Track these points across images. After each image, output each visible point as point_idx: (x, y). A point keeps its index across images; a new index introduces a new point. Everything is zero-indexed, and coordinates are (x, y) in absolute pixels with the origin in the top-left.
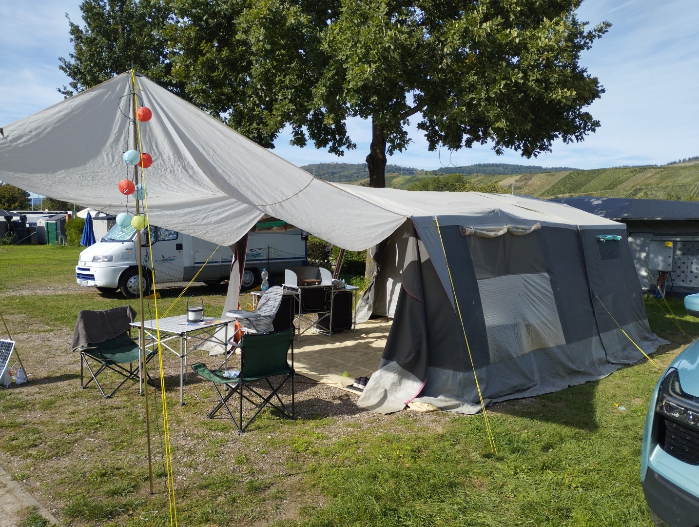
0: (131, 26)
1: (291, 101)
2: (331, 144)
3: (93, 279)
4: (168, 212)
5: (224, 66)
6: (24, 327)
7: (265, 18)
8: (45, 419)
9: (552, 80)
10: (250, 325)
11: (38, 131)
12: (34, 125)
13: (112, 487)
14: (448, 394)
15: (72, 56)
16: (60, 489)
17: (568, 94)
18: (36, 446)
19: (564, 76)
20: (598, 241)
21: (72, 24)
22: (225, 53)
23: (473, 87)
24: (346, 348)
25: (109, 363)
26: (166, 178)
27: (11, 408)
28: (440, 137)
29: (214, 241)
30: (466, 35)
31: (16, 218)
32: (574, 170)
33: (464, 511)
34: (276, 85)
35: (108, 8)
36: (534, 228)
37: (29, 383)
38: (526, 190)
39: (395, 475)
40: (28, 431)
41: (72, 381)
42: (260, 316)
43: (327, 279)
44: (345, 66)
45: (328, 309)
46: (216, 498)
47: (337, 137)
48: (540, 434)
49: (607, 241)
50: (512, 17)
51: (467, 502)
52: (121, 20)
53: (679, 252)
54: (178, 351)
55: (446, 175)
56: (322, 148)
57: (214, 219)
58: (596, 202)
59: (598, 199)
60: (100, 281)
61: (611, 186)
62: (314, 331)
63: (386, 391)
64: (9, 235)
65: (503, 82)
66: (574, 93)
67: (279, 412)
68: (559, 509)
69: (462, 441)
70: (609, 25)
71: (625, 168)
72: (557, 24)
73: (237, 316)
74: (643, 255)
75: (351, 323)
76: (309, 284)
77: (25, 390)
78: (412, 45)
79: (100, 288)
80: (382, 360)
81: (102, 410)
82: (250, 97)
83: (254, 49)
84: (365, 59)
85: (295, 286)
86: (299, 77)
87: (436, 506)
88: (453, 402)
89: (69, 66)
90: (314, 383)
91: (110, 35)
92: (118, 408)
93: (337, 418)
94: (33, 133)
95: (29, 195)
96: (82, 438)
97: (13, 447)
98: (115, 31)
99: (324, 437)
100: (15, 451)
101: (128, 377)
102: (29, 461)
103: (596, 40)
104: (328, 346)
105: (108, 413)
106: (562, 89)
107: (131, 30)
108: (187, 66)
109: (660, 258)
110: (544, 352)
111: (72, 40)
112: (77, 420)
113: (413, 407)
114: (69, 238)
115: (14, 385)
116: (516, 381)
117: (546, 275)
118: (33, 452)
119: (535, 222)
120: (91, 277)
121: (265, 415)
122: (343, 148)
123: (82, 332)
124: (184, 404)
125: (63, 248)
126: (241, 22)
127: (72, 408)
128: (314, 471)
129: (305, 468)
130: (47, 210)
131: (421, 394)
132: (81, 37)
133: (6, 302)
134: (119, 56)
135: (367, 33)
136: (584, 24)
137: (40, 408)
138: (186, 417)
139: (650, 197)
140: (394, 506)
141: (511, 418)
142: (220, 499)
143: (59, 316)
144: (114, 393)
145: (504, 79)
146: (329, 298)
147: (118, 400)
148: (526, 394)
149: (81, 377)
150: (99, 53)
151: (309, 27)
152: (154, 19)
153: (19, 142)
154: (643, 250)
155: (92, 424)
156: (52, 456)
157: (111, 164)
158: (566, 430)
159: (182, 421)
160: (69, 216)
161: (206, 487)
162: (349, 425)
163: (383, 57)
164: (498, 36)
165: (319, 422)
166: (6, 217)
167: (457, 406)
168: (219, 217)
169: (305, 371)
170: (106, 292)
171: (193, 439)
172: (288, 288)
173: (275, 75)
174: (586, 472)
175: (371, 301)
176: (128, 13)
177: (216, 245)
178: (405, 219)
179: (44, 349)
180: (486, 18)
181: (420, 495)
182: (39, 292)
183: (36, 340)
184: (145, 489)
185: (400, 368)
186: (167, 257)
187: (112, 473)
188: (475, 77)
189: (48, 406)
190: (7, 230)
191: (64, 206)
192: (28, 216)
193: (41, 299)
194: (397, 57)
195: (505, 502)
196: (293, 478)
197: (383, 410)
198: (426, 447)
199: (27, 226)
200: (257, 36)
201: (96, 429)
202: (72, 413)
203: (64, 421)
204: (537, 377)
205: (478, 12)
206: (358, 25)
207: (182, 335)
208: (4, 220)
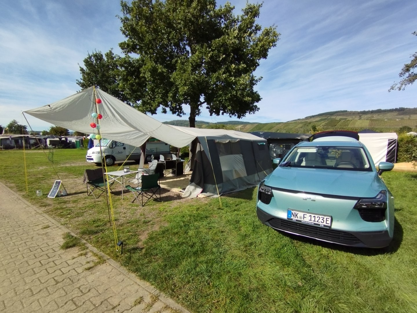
0: (104, 69)
1: (161, 98)
2: (177, 113)
3: (93, 160)
4: (116, 135)
5: (137, 85)
6: (66, 177)
7: (150, 69)
8: (74, 206)
9: (244, 94)
10: (147, 173)
11: (63, 106)
12: (61, 104)
13: (97, 225)
14: (210, 192)
15: (81, 79)
16: (79, 227)
17: (249, 99)
18: (70, 214)
19: (248, 93)
20: (258, 144)
21: (80, 67)
22: (137, 81)
23: (220, 95)
24: (181, 180)
25: (97, 187)
26: (111, 123)
27: (61, 203)
28: (214, 112)
29: (133, 145)
30: (218, 79)
31: (63, 139)
32: (259, 123)
33: (209, 224)
34: (156, 92)
35: (95, 62)
36: (237, 140)
37: (68, 195)
38: (244, 130)
39: (190, 216)
40: (67, 210)
41: (84, 194)
42: (150, 170)
43: (174, 158)
44: (178, 87)
45: (175, 168)
46: (132, 226)
47: (180, 111)
48: (236, 202)
49: (261, 145)
50: (232, 73)
51: (210, 221)
52: (100, 67)
53: (284, 149)
54: (121, 182)
55: (219, 124)
56: (174, 114)
57: (133, 137)
58: (261, 133)
59: (262, 132)
60: (95, 161)
61: (270, 129)
62: (171, 175)
63: (191, 192)
64: (61, 145)
65: (230, 94)
66: (251, 99)
67: (156, 200)
68: (236, 221)
69: (212, 205)
70: (262, 78)
71: (275, 123)
72: (246, 76)
73: (142, 170)
74: (275, 149)
75: (183, 172)
76: (168, 159)
77: (66, 197)
78: (201, 81)
79: (96, 163)
80: (190, 182)
81: (95, 202)
82: (147, 96)
83: (147, 79)
84: (185, 85)
85: (164, 160)
86: (164, 90)
87: (201, 223)
88: (212, 194)
89: (80, 83)
90: (169, 191)
91: (96, 72)
92: (100, 201)
93: (175, 201)
94: (61, 107)
95: (68, 131)
96: (87, 211)
97: (61, 215)
98: (98, 71)
99: (169, 207)
100: (62, 216)
101: (104, 191)
102: (67, 219)
103: (258, 82)
104: (175, 180)
105: (97, 203)
106: (247, 97)
107: (104, 71)
108: (124, 85)
109: (279, 150)
110: (240, 178)
111: (81, 73)
112: (86, 206)
113: (199, 196)
114: (84, 146)
115: (62, 196)
116: (231, 187)
117: (241, 155)
118: (69, 216)
119: (238, 139)
120: (92, 159)
121: (151, 201)
122: (181, 114)
123: (86, 176)
124: (123, 199)
125: (82, 150)
126: (142, 70)
127: (84, 202)
128: (165, 216)
129: (163, 215)
130: (76, 136)
131: (202, 192)
132: (84, 72)
133: (60, 169)
134: (100, 80)
135: (185, 76)
136: (255, 77)
137: (72, 203)
138: (124, 203)
139: (281, 132)
140: (188, 224)
141: (228, 198)
142: (133, 226)
143: (80, 173)
144: (99, 197)
145: (230, 93)
146: (175, 164)
147: (100, 199)
148: (234, 191)
149: (87, 192)
150: (92, 79)
151: (167, 73)
152: (112, 67)
153: (56, 110)
154: (274, 148)
155: (91, 207)
156: (76, 217)
157: (91, 118)
158: (243, 200)
159: (123, 204)
160: (84, 138)
161: (129, 223)
162: (178, 203)
163: (191, 84)
164: (228, 79)
165: (169, 202)
166: (59, 139)
167: (213, 195)
168: (135, 137)
169: (166, 187)
170: (98, 164)
171: (126, 209)
172: (161, 161)
173: (155, 89)
174: (246, 211)
175: (190, 165)
176: (103, 64)
177: (135, 147)
178: (195, 137)
179: (74, 184)
180: (224, 73)
181: (197, 220)
182: (73, 165)
183: (71, 181)
184: (109, 225)
185: (195, 184)
186: (120, 152)
187: (97, 220)
188: (221, 92)
189: (74, 202)
190: (60, 143)
191: (83, 134)
192: (68, 138)
193: (73, 167)
194: (195, 84)
195: (222, 221)
196: (158, 219)
197: (190, 198)
198: (201, 207)
199: (68, 142)
200: (148, 75)
201: (92, 208)
202: (83, 204)
203: (81, 206)
204: (238, 186)
205: (221, 71)
206: (182, 73)
207: (122, 176)
208: (59, 140)
